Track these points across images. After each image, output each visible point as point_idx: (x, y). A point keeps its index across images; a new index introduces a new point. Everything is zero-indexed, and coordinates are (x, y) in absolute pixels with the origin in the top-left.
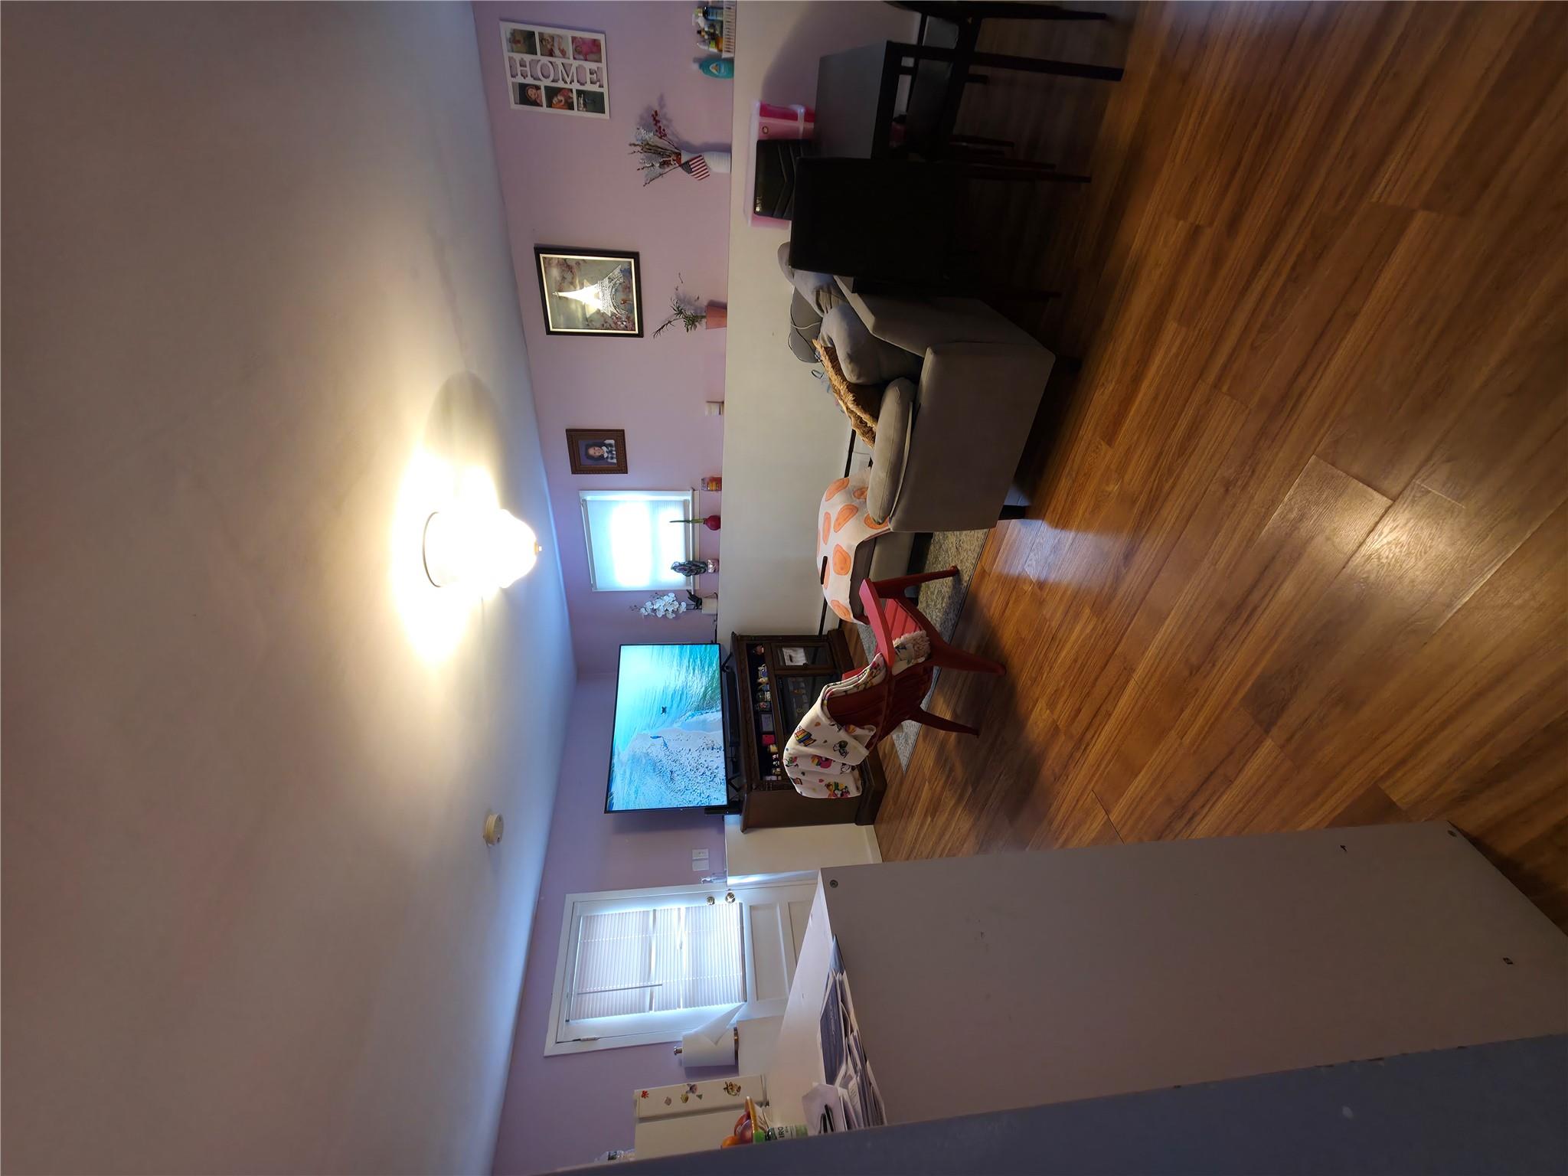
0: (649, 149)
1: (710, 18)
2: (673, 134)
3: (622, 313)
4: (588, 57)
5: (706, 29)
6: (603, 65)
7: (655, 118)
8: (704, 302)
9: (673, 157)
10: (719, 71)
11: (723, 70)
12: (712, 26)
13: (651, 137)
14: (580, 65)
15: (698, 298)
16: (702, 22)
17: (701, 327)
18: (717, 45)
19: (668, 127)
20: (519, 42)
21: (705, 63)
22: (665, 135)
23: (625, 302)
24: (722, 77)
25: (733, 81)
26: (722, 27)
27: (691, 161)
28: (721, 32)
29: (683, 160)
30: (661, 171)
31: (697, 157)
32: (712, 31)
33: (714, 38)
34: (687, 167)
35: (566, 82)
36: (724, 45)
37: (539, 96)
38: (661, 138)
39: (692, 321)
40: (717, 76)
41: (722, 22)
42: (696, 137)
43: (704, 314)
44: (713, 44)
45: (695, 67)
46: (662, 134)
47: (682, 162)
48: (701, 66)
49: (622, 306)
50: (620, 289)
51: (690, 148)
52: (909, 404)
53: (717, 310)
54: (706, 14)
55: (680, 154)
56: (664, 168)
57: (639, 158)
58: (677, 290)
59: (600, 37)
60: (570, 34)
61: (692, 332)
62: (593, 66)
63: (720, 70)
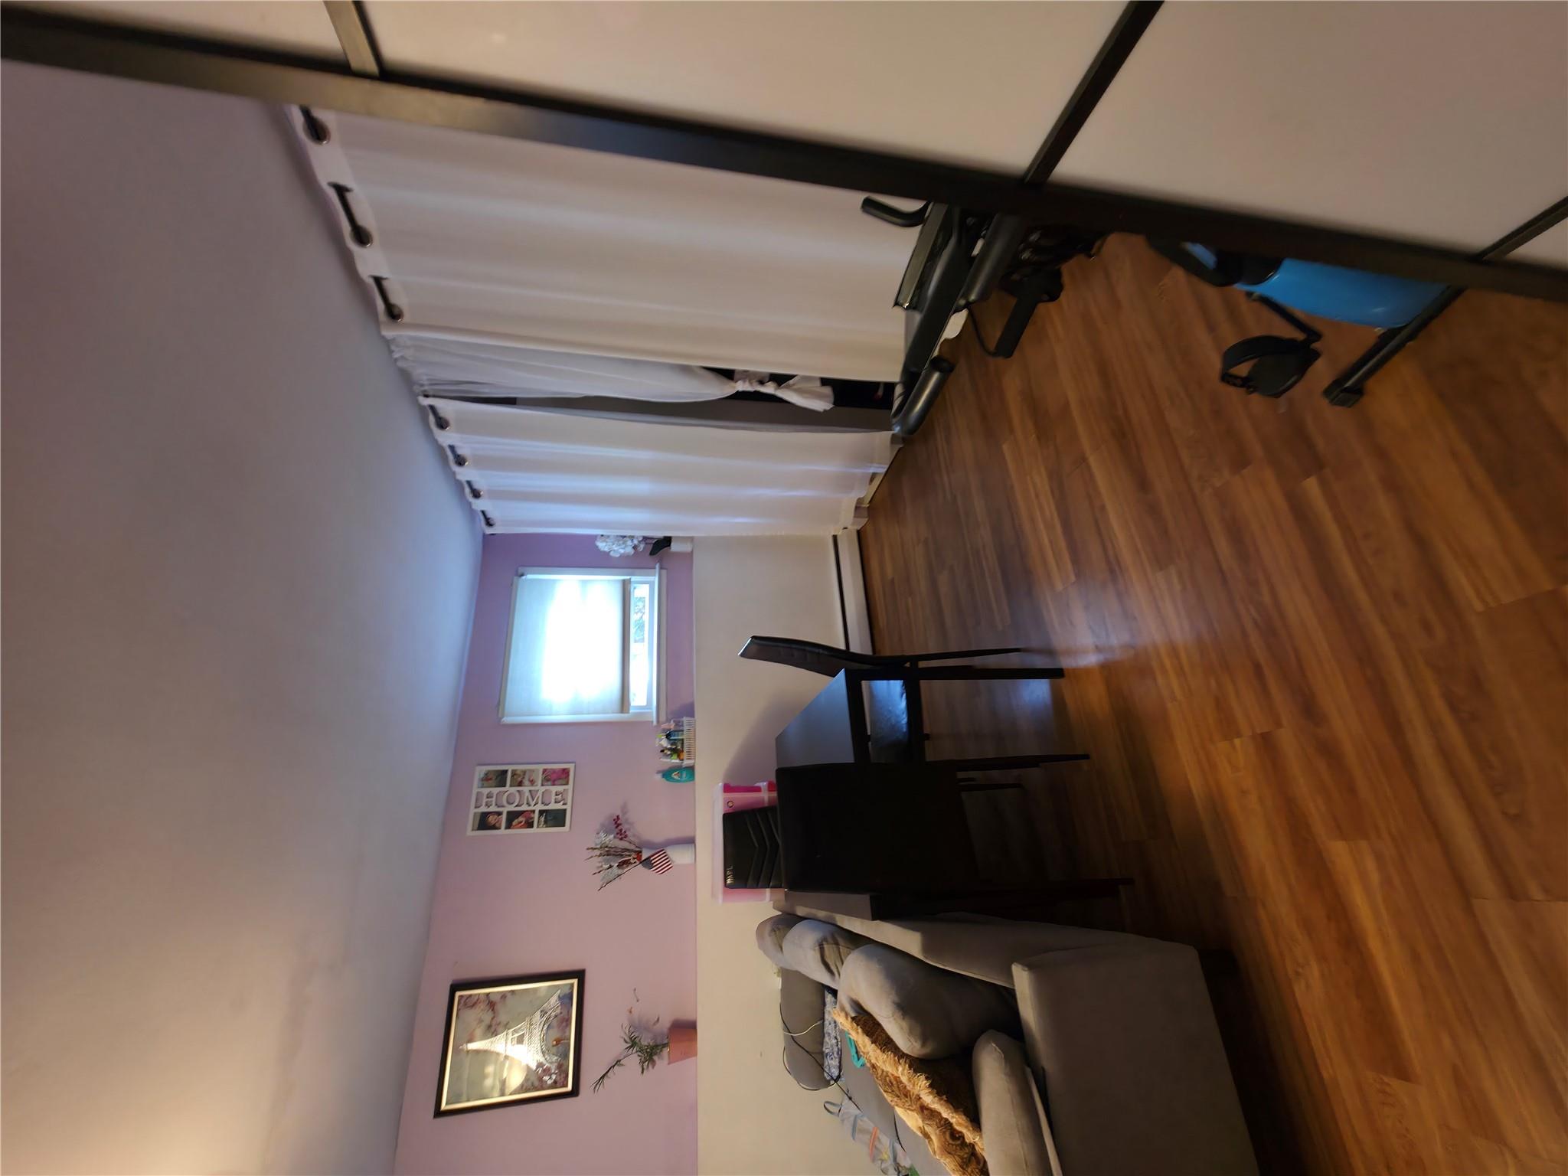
0: (608, 852)
1: (672, 738)
2: (634, 836)
3: (553, 1060)
4: (556, 782)
5: (669, 746)
6: (570, 787)
7: (617, 822)
8: (665, 1024)
9: (634, 855)
10: (681, 777)
11: (684, 776)
12: (674, 742)
13: (610, 839)
14: (546, 790)
15: (658, 1020)
16: (665, 743)
17: (662, 1062)
18: (679, 756)
19: (629, 830)
20: (491, 779)
21: (667, 774)
22: (626, 836)
23: (558, 1041)
24: (684, 782)
25: (694, 784)
26: (683, 744)
27: (652, 856)
28: (682, 747)
29: (644, 856)
30: (620, 871)
31: (659, 852)
32: (674, 747)
33: (676, 752)
34: (648, 863)
35: (530, 805)
36: (685, 755)
37: (499, 821)
38: (621, 839)
39: (649, 1055)
40: (678, 781)
41: (683, 740)
42: (657, 835)
43: (666, 1042)
44: (675, 756)
45: (659, 777)
46: (622, 835)
47: (643, 859)
48: (664, 776)
49: (554, 1050)
50: (555, 1023)
51: (650, 845)
52: (1024, 1073)
53: (684, 1031)
54: (668, 736)
55: (641, 852)
56: (623, 869)
57: (596, 862)
58: (630, 1012)
59: (571, 767)
60: (541, 767)
61: (650, 1073)
62: (560, 788)
63: (682, 775)
